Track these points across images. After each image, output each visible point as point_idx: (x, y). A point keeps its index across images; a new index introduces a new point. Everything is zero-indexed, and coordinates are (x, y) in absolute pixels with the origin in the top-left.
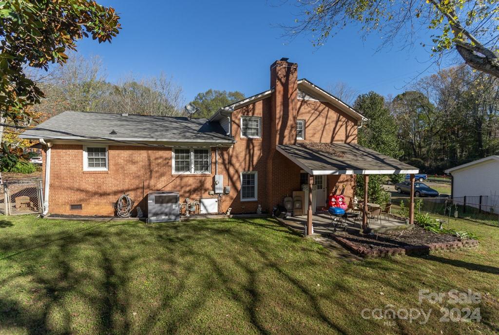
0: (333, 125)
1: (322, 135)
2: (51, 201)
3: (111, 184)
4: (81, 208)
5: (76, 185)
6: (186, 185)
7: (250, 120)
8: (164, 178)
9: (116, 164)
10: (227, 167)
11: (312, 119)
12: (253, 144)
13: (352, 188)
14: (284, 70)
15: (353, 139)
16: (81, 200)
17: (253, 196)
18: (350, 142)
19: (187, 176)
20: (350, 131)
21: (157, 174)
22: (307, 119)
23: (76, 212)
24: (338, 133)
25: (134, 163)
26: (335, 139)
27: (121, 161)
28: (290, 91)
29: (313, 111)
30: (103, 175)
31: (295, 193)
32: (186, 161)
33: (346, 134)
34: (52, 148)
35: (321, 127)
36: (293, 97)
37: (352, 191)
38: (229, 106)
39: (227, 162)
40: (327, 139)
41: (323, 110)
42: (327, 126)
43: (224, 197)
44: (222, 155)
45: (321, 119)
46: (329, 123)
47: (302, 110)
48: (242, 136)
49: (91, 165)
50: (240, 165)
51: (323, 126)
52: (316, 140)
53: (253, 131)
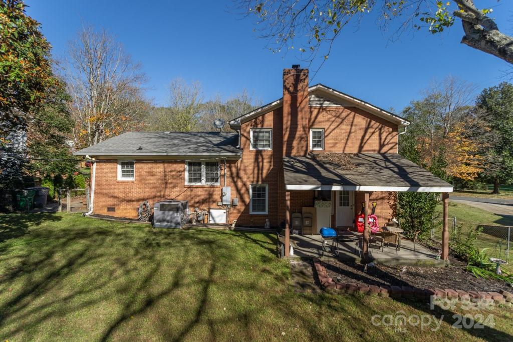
0: (362, 133)
1: (346, 144)
2: (95, 203)
3: (136, 192)
4: (114, 211)
5: (111, 193)
6: (196, 196)
7: (260, 132)
8: (177, 189)
9: (140, 176)
10: (235, 179)
11: (332, 127)
12: (262, 156)
13: (391, 207)
14: (292, 78)
15: (391, 148)
16: (114, 205)
17: (264, 209)
18: (386, 152)
19: (198, 187)
20: (386, 139)
21: (172, 185)
22: (326, 127)
23: (111, 214)
24: (369, 141)
25: (152, 174)
26: (364, 149)
27: (143, 173)
28: (299, 100)
29: (334, 119)
30: (131, 184)
31: (304, 209)
32: (198, 173)
33: (380, 142)
34: (97, 162)
35: (345, 136)
36: (302, 105)
37: (391, 211)
38: (234, 120)
39: (235, 174)
40: (353, 149)
41: (346, 117)
42: (352, 135)
43: (232, 209)
44: (230, 168)
45: (345, 127)
46: (355, 131)
47: (320, 118)
48: (251, 148)
49: (123, 176)
50: (248, 178)
51: (347, 134)
52: (338, 149)
53: (265, 143)
